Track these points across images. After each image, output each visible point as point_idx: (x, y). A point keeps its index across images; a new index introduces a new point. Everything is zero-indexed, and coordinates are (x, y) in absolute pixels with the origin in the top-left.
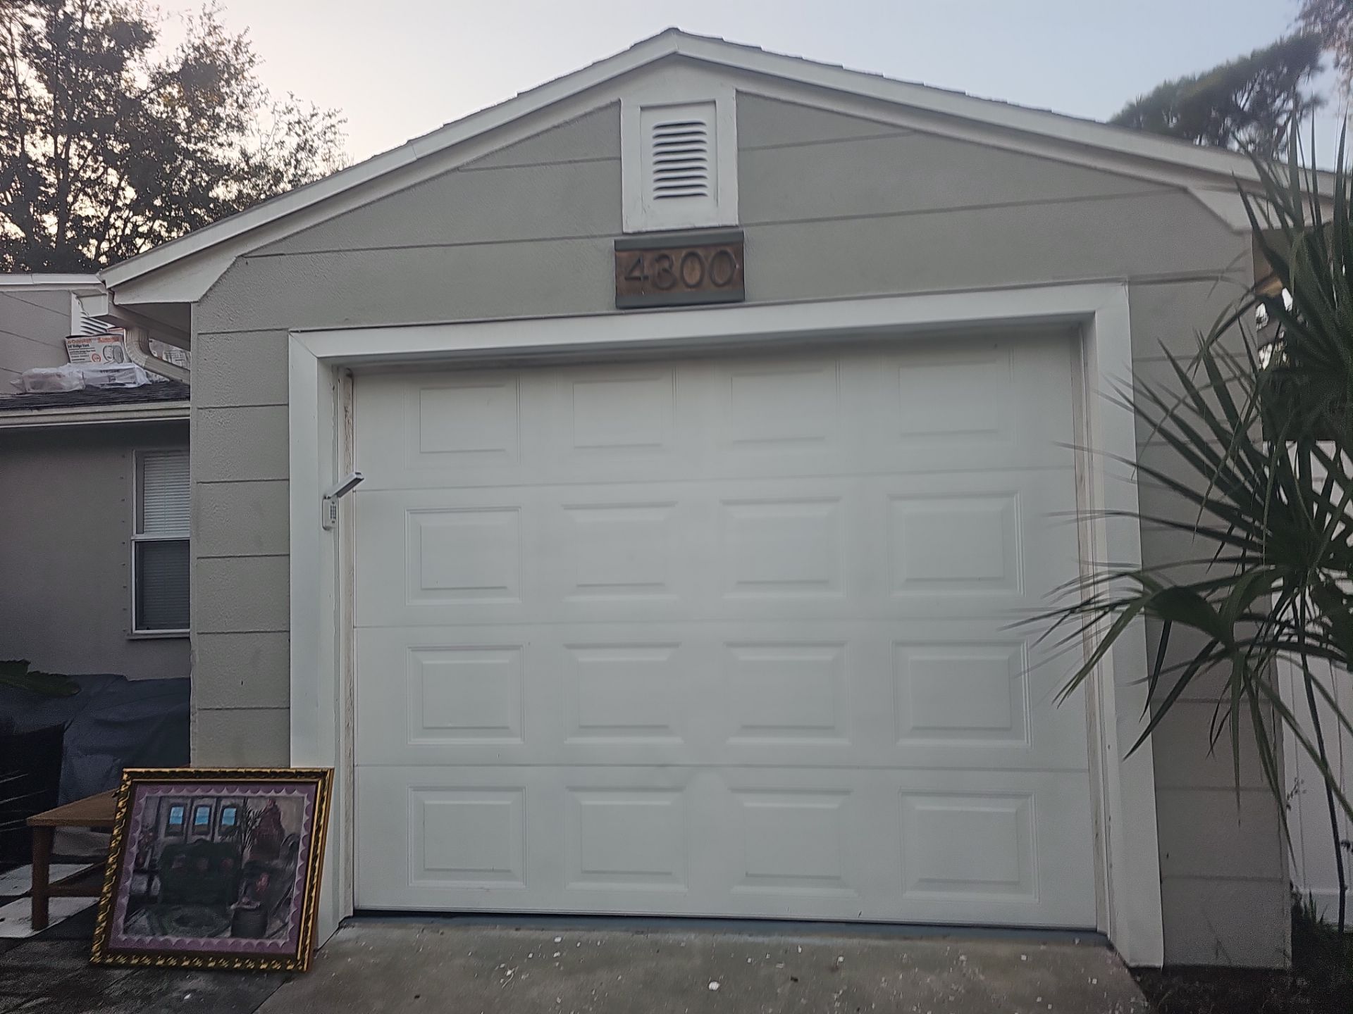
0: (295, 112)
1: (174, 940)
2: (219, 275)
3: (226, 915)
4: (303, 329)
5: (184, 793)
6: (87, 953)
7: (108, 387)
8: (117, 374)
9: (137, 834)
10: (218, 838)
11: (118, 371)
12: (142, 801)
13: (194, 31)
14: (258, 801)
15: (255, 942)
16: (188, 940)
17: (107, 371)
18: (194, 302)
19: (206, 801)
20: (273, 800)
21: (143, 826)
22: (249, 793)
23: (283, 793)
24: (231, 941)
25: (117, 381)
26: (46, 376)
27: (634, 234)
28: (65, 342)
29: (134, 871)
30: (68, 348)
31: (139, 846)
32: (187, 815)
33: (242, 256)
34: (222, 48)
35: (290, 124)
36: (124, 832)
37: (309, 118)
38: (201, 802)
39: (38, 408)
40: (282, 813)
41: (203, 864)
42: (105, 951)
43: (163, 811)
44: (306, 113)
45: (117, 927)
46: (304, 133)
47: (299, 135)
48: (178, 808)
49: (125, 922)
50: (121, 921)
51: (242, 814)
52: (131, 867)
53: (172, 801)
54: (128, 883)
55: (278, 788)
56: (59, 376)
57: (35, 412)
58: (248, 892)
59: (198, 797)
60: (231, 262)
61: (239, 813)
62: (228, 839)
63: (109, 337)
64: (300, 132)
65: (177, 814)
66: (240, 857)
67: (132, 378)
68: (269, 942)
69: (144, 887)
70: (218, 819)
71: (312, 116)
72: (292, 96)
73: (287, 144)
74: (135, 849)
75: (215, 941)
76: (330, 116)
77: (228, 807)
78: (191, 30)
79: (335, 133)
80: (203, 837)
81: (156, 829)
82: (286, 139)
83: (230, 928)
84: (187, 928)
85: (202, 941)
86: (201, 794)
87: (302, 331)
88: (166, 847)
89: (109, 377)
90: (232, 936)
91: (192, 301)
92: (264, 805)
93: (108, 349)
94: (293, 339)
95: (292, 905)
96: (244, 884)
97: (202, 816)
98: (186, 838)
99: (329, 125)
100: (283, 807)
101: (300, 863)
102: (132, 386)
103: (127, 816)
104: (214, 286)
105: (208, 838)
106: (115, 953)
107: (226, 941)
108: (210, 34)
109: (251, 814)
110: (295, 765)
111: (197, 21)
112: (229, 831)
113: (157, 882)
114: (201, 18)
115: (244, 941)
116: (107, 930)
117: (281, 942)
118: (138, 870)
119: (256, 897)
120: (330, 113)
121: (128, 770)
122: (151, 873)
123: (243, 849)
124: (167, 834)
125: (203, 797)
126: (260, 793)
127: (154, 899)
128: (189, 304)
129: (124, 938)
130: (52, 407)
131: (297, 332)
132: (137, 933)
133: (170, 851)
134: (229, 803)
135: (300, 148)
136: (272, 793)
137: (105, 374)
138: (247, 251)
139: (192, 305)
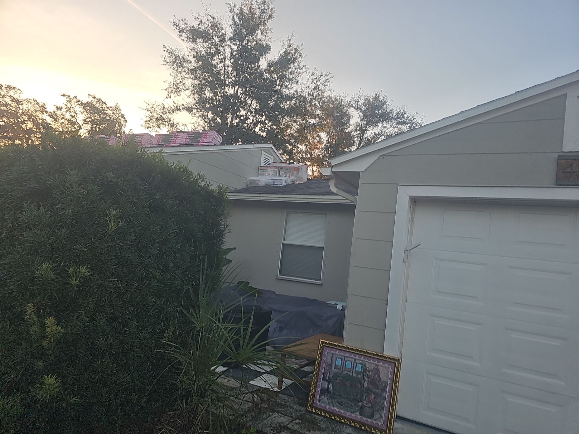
0: (315, 75)
1: (337, 410)
2: (373, 162)
3: (357, 406)
4: (405, 184)
5: (342, 354)
6: (306, 406)
7: (273, 185)
8: (276, 181)
9: (324, 365)
10: (354, 375)
11: (277, 180)
12: (326, 353)
13: (284, 46)
14: (371, 364)
15: (369, 420)
16: (342, 412)
17: (273, 180)
18: (362, 172)
19: (350, 359)
20: (377, 365)
21: (326, 363)
22: (367, 360)
23: (381, 364)
24: (359, 417)
25: (276, 184)
26: (255, 180)
27: (568, 152)
28: (259, 168)
29: (323, 379)
30: (259, 170)
31: (324, 370)
32: (343, 363)
33: (382, 155)
34: (291, 52)
35: (313, 79)
36: (319, 363)
37: (319, 77)
38: (348, 359)
39: (259, 194)
40: (380, 372)
41: (348, 383)
42: (312, 407)
43: (334, 359)
44: (319, 75)
45: (317, 399)
46: (317, 82)
47: (315, 83)
48: (339, 359)
49: (319, 398)
50: (318, 397)
51: (364, 367)
52: (322, 378)
53: (337, 356)
54: (320, 383)
55: (379, 361)
56: (259, 181)
57: (259, 195)
58: (367, 399)
59: (346, 357)
60: (378, 157)
61: (363, 367)
62: (358, 376)
63: (274, 167)
64: (316, 82)
65: (339, 362)
66: (362, 385)
67: (281, 182)
68: (374, 422)
69: (326, 386)
70: (355, 367)
71: (321, 76)
72: (315, 69)
73: (310, 87)
74: (323, 371)
75: (353, 415)
76: (327, 75)
77: (358, 363)
78: (283, 46)
79: (328, 82)
80: (348, 373)
81: (331, 365)
82: (310, 85)
83: (359, 412)
84: (342, 407)
85: (348, 414)
86: (348, 356)
87: (404, 185)
88: (334, 373)
89: (273, 182)
90: (360, 415)
91: (361, 171)
92: (373, 366)
93: (273, 171)
94: (400, 188)
95: (384, 410)
96: (365, 396)
97: (348, 365)
98: (342, 371)
99: (326, 79)
100: (381, 369)
101: (388, 394)
102: (281, 186)
103: (321, 357)
104: (370, 166)
105: (351, 374)
106: (316, 408)
107: (357, 416)
108: (289, 47)
109: (368, 368)
110: (386, 353)
111: (285, 42)
112: (358, 373)
113: (331, 385)
114: (287, 41)
115: (365, 419)
116: (313, 399)
117: (380, 424)
118: (324, 379)
119: (370, 402)
120: (328, 74)
121: (322, 340)
122: (329, 381)
123: (364, 382)
124: (335, 368)
125: (348, 357)
126: (371, 361)
127: (330, 392)
128: (360, 172)
129: (319, 404)
130: (264, 194)
131: (402, 185)
132: (324, 403)
133: (336, 376)
134: (359, 362)
135: (315, 88)
136: (376, 363)
137: (272, 181)
138: (384, 153)
139: (361, 173)
